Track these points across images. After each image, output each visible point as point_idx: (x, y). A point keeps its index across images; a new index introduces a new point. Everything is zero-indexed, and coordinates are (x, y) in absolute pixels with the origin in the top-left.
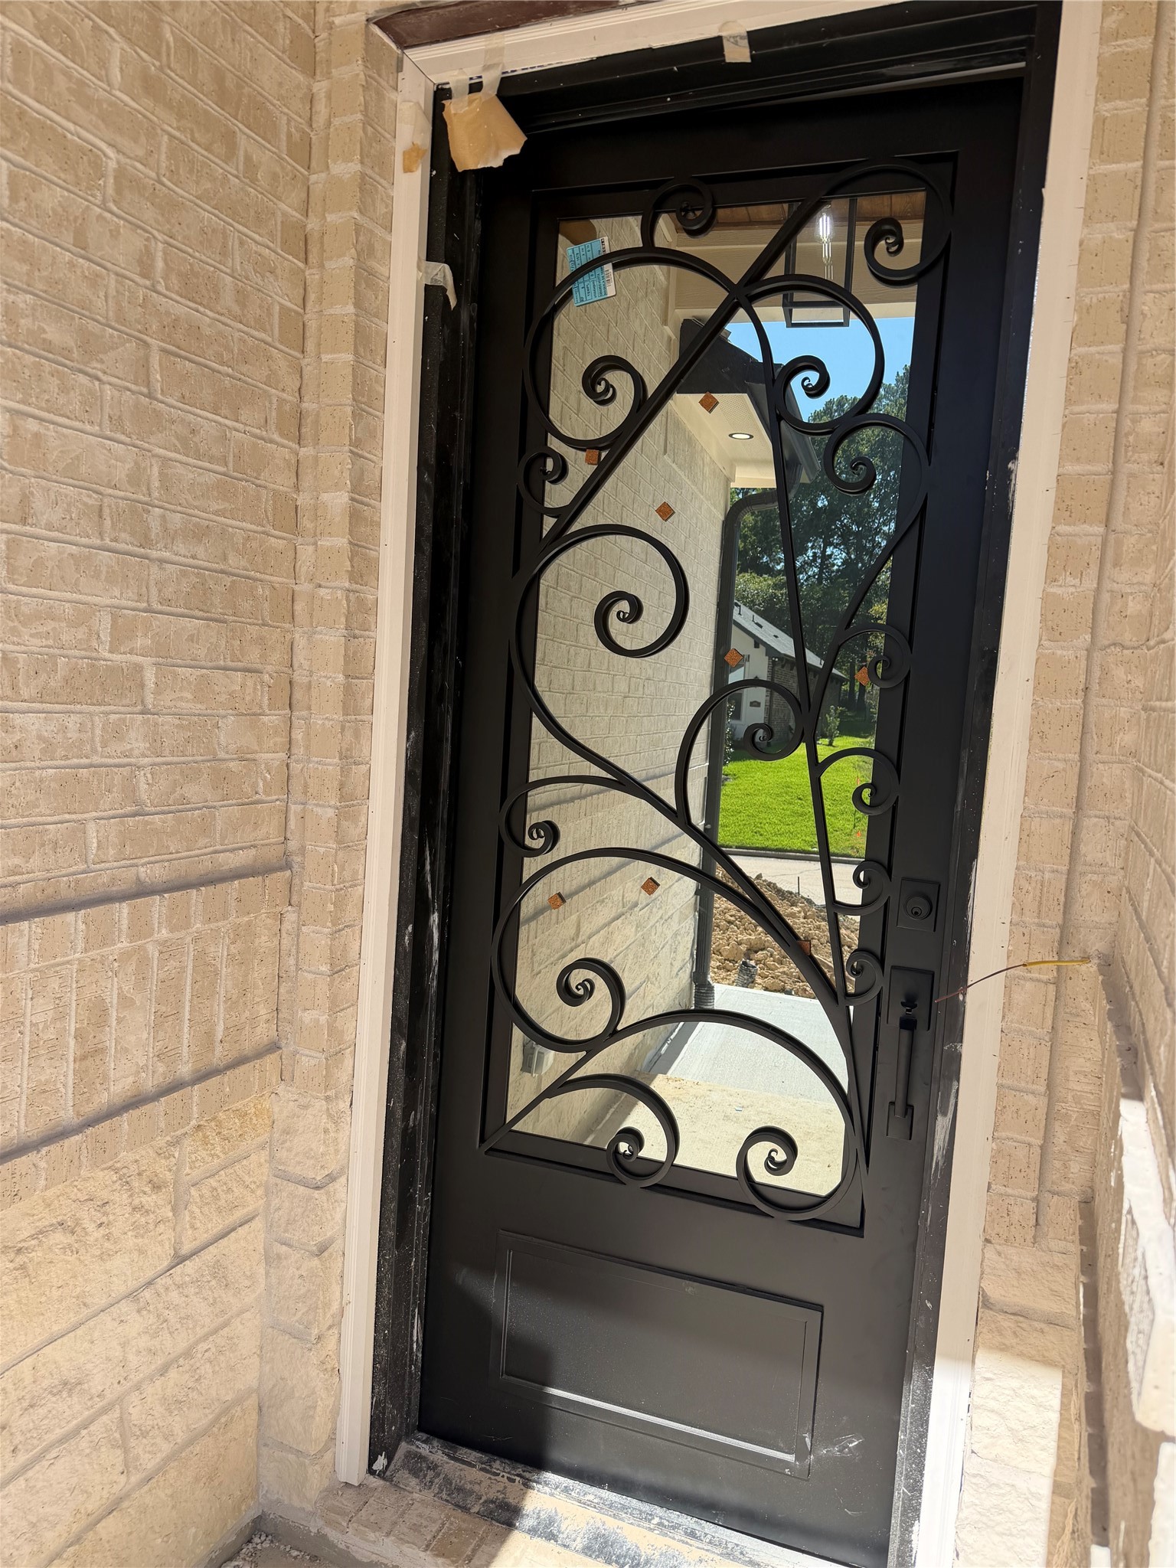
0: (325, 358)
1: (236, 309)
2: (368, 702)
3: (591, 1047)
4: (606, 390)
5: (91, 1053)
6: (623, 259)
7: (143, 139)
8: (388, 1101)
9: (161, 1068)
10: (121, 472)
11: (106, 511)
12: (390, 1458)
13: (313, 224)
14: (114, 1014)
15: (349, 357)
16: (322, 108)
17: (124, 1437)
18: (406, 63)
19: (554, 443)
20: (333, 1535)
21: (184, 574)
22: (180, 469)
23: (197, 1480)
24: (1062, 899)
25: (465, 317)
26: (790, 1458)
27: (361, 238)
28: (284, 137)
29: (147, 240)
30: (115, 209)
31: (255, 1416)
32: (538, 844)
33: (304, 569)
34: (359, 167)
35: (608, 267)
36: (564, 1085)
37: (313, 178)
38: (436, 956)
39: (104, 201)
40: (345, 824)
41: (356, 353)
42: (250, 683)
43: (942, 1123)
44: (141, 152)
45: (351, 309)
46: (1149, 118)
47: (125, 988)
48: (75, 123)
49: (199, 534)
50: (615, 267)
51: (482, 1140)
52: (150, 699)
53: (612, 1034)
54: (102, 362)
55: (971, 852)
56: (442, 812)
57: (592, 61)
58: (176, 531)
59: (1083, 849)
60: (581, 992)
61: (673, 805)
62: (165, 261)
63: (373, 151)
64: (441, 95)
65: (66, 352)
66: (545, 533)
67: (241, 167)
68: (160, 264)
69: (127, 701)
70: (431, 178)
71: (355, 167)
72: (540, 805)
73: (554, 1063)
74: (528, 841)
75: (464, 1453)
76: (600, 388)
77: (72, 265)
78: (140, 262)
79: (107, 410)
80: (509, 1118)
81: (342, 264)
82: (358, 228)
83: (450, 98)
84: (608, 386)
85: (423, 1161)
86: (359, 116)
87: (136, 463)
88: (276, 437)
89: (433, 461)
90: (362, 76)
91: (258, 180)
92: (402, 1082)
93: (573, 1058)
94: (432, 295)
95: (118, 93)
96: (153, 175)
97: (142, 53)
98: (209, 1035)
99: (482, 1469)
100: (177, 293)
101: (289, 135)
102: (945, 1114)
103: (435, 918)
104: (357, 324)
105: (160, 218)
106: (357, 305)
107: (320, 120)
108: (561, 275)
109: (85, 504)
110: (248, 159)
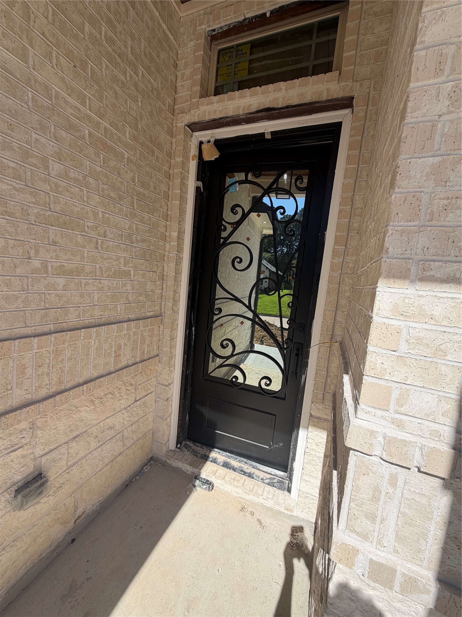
0: (173, 202)
1: (153, 190)
2: (180, 279)
3: (228, 358)
4: (236, 212)
5: (117, 356)
6: (241, 182)
7: (133, 151)
8: (182, 368)
9: (133, 359)
10: (127, 226)
11: (123, 235)
12: (181, 445)
13: (171, 172)
14: (123, 347)
16: (174, 145)
17: (123, 439)
18: (193, 135)
19: (224, 223)
20: (168, 461)
21: (140, 250)
22: (140, 226)
23: (139, 448)
24: (332, 329)
25: (205, 194)
26: (268, 447)
27: (182, 175)
28: (165, 152)
29: (134, 174)
30: (127, 167)
31: (152, 435)
32: (217, 312)
33: (167, 249)
34: (182, 159)
35: (237, 184)
36: (221, 366)
37: (172, 161)
38: (194, 337)
39: (124, 164)
40: (174, 307)
41: (180, 201)
42: (154, 275)
43: (303, 377)
44: (133, 154)
45: (179, 191)
46: (360, 155)
47: (125, 342)
48: (118, 146)
49: (144, 241)
50: (239, 184)
51: (203, 377)
52: (132, 278)
53: (232, 355)
54: (123, 201)
55: (313, 318)
56: (196, 305)
57: (235, 137)
58: (139, 240)
59: (337, 318)
60: (226, 346)
61: (248, 305)
62: (138, 179)
63: (185, 156)
64: (201, 143)
65: (115, 199)
66: (221, 243)
67: (155, 158)
68: (137, 180)
69: (127, 278)
70: (198, 162)
71: (181, 159)
72: (218, 304)
73: (219, 361)
74: (215, 312)
75: (197, 444)
76: (234, 211)
77: (117, 179)
78: (132, 179)
79: (124, 212)
80: (209, 373)
81: (178, 181)
82: (181, 173)
83: (203, 144)
84: (236, 211)
85: (190, 381)
86: (182, 147)
87: (130, 224)
88: (162, 220)
89: (196, 226)
90: (183, 138)
91: (159, 161)
92: (185, 364)
93: (223, 360)
94: (198, 189)
95: (128, 140)
96: (136, 159)
97: (134, 131)
98: (144, 352)
99: (201, 448)
100: (140, 186)
101: (167, 151)
102: (304, 375)
103: (194, 328)
104: (180, 195)
105: (137, 169)
106: (180, 190)
107: (174, 148)
108: (227, 185)
109: (119, 233)
110: (157, 156)
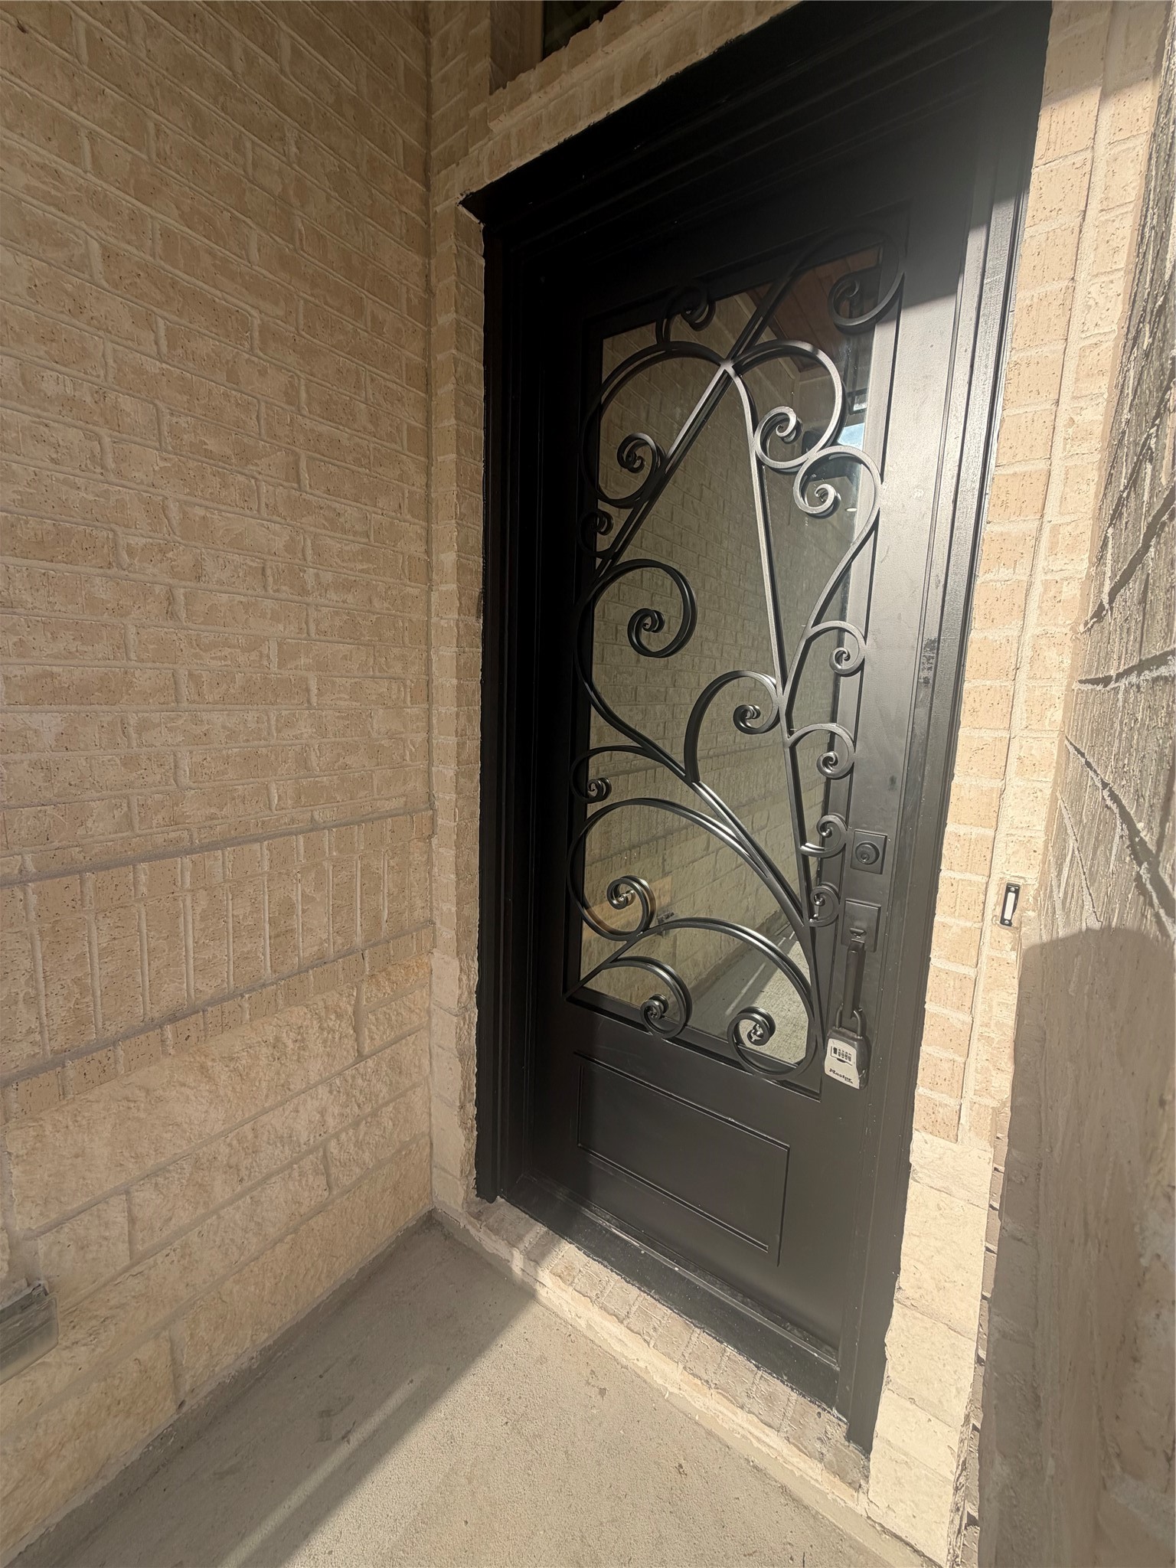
0: (441, 459)
3: (632, 938)
5: (282, 936)
7: (282, 303)
9: (340, 940)
10: (279, 544)
11: (269, 572)
14: (300, 907)
15: (453, 456)
17: (325, 1166)
22: (329, 541)
24: (989, 856)
27: (459, 369)
29: (291, 377)
30: (261, 354)
31: (428, 1150)
32: (597, 794)
33: (434, 608)
36: (615, 961)
39: (252, 349)
40: (463, 781)
41: (458, 453)
42: (394, 686)
44: (281, 313)
45: (453, 421)
48: (221, 291)
51: (565, 990)
53: (646, 930)
54: (257, 465)
58: (328, 584)
63: (466, 304)
65: (225, 459)
69: (296, 701)
71: (453, 316)
74: (590, 792)
77: (226, 396)
79: (264, 500)
80: (582, 978)
81: (447, 389)
82: (456, 361)
86: (453, 277)
87: (290, 536)
90: (454, 247)
91: (384, 333)
95: (257, 268)
97: (277, 238)
101: (409, 300)
104: (457, 431)
105: (301, 361)
106: (456, 418)
109: (250, 567)
110: (374, 318)
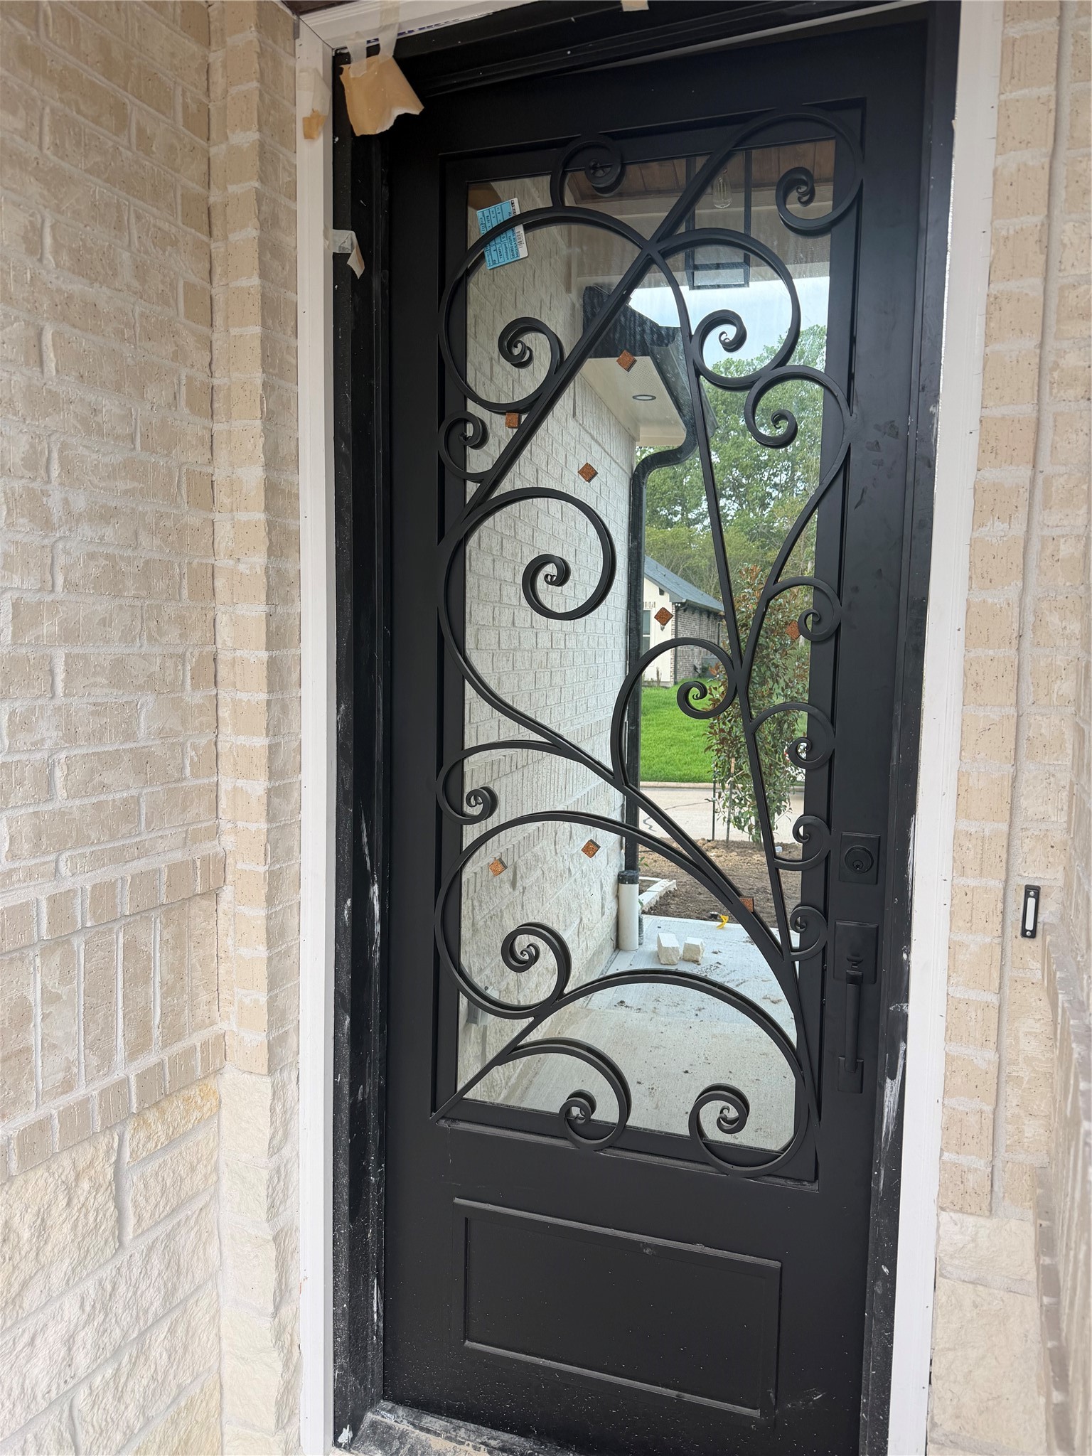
0: (234, 331)
1: (136, 285)
2: (295, 677)
4: (523, 353)
6: (532, 221)
8: (335, 1076)
12: (355, 1430)
13: (215, 197)
15: (258, 330)
16: (218, 77)
18: (303, 30)
19: (472, 407)
21: (92, 557)
24: (1004, 857)
25: (376, 284)
26: (756, 1413)
27: (264, 208)
28: (179, 109)
31: (216, 1396)
32: (476, 811)
34: (257, 135)
35: (520, 229)
37: (213, 151)
38: (378, 929)
41: (264, 325)
42: (169, 663)
43: (891, 1088)
45: (255, 281)
46: (1060, 38)
47: (50, 984)
49: (107, 516)
50: (527, 228)
51: (435, 1108)
52: (61, 687)
55: (910, 808)
56: (379, 785)
57: (488, 17)
58: (80, 514)
59: (1024, 802)
60: (527, 957)
61: (609, 766)
62: (54, 237)
63: (271, 119)
64: (340, 59)
66: (468, 501)
67: (134, 138)
68: (48, 240)
70: (334, 145)
72: (476, 772)
73: (503, 1031)
74: (467, 809)
75: (429, 1421)
76: (516, 351)
78: (26, 239)
81: (246, 235)
82: (260, 198)
83: (349, 62)
84: (525, 348)
85: (373, 1133)
86: (255, 84)
87: (32, 446)
88: (186, 414)
89: (349, 431)
91: (153, 153)
92: (347, 1057)
93: (518, 1025)
94: (339, 260)
96: (36, 149)
98: (145, 1022)
99: (448, 1438)
100: (69, 270)
101: (186, 107)
102: (893, 1078)
103: (375, 889)
104: (263, 295)
106: (261, 276)
107: (217, 91)
108: (473, 239)
110: (141, 131)
